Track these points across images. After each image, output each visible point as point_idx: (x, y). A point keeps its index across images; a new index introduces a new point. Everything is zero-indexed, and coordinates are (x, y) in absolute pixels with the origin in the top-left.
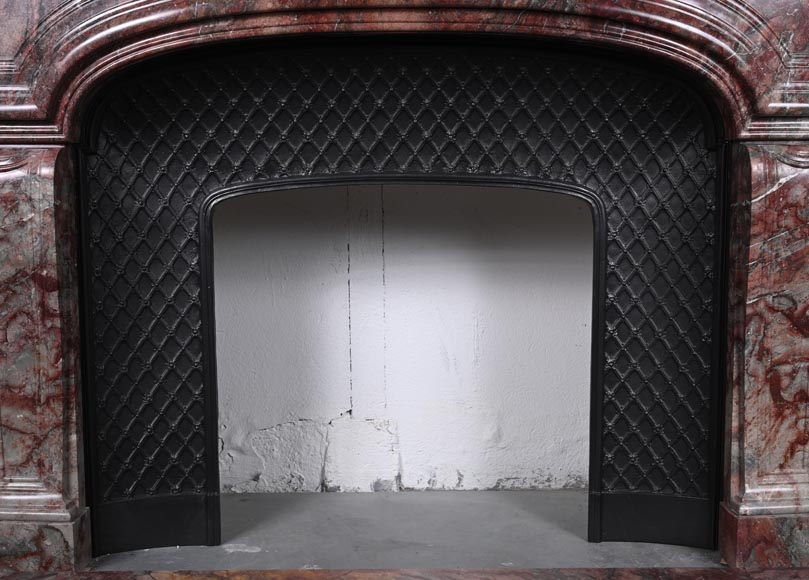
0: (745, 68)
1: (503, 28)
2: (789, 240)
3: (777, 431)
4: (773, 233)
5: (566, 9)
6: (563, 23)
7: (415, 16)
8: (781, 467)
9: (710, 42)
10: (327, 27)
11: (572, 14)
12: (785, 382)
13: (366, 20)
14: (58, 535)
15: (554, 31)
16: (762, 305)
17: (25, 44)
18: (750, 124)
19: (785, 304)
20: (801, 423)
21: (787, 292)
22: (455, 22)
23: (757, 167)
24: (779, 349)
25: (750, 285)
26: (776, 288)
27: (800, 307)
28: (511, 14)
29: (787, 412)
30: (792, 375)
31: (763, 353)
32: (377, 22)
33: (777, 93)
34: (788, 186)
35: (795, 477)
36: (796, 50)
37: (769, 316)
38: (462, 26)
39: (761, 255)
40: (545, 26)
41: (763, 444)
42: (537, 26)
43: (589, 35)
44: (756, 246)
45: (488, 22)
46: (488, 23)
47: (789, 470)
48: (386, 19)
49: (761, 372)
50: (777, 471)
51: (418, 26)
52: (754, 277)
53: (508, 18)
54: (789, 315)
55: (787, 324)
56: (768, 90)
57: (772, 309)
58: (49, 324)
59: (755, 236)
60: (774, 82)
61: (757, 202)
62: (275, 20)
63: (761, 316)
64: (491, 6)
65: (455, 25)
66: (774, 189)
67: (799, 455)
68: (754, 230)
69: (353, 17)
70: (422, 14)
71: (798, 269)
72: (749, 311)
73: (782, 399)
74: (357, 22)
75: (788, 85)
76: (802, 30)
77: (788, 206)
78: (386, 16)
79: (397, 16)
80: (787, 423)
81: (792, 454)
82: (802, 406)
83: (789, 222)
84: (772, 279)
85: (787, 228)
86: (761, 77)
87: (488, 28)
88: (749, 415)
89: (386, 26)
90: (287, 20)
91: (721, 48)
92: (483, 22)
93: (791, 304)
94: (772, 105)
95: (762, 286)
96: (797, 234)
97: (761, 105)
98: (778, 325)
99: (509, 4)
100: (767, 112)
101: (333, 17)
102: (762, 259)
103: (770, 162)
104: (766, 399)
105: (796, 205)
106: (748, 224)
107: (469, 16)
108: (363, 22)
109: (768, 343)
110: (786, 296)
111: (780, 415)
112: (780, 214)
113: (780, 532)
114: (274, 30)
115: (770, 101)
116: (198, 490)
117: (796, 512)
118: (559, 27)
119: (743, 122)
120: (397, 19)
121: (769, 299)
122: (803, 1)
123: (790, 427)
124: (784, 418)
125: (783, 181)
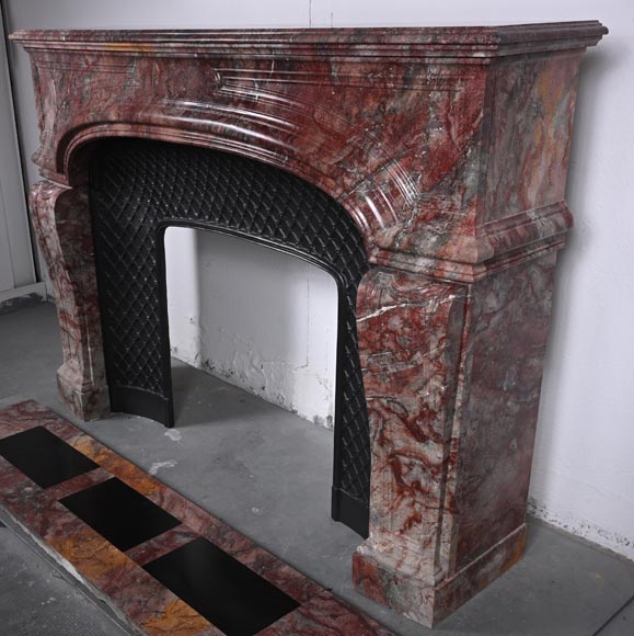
2: (393, 361)
3: (399, 504)
4: (377, 351)
8: (402, 532)
12: (405, 470)
16: (378, 404)
18: (377, 252)
19: (399, 409)
20: (417, 506)
21: (398, 400)
24: (399, 444)
25: (365, 386)
26: (389, 395)
27: (411, 416)
29: (406, 493)
30: (410, 466)
31: (383, 441)
34: (388, 314)
35: (408, 543)
37: (386, 415)
39: (369, 365)
41: (386, 509)
44: (364, 357)
47: (406, 537)
49: (382, 455)
50: (398, 533)
52: (366, 381)
54: (403, 419)
55: (403, 427)
57: (388, 410)
59: (363, 349)
63: (378, 413)
66: (377, 314)
67: (415, 530)
71: (404, 385)
72: (369, 406)
73: (402, 482)
76: (429, 172)
77: (388, 331)
80: (406, 501)
81: (410, 526)
82: (418, 494)
83: (390, 344)
84: (383, 386)
85: (389, 350)
88: (374, 483)
93: (402, 411)
95: (375, 389)
96: (398, 357)
98: (395, 425)
102: (371, 368)
104: (389, 476)
105: (395, 333)
109: (387, 435)
110: (398, 403)
111: (400, 494)
112: (383, 336)
113: (380, 578)
119: (371, 249)
121: (384, 401)
122: (431, 143)
123: (408, 505)
124: (404, 496)
125: (384, 309)
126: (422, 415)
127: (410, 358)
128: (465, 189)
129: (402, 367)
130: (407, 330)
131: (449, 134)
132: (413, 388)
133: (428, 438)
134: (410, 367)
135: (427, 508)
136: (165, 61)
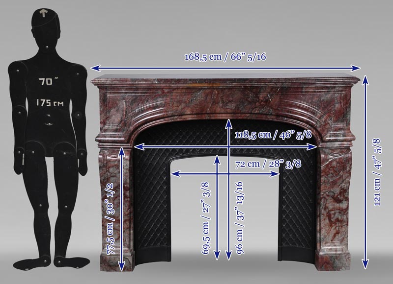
0: (319, 129)
1: (253, 118)
2: (332, 177)
3: (330, 230)
4: (327, 175)
5: (270, 113)
6: (269, 117)
7: (228, 115)
8: (332, 240)
9: (310, 122)
10: (204, 118)
11: (271, 115)
12: (332, 216)
13: (215, 116)
14: (127, 260)
15: (266, 119)
16: (325, 195)
17: (121, 121)
18: (321, 144)
19: (332, 194)
20: (337, 228)
21: (332, 191)
23: (323, 156)
24: (330, 207)
25: (321, 189)
26: (329, 190)
27: (336, 195)
29: (333, 225)
30: (334, 214)
31: (326, 208)
32: (218, 117)
33: (328, 135)
34: (331, 162)
35: (336, 244)
36: (334, 122)
37: (327, 198)
38: (241, 118)
39: (324, 181)
40: (264, 118)
41: (326, 234)
42: (262, 117)
43: (276, 120)
44: (323, 179)
45: (248, 117)
47: (334, 242)
49: (325, 213)
50: (330, 242)
51: (229, 118)
52: (322, 187)
53: (254, 116)
54: (333, 197)
55: (332, 200)
56: (326, 134)
57: (328, 196)
58: (126, 200)
59: (323, 176)
60: (328, 132)
61: (323, 166)
62: (190, 116)
63: (325, 198)
64: (249, 113)
65: (239, 117)
66: (328, 163)
67: (337, 237)
68: (322, 174)
69: (211, 115)
70: (230, 115)
71: (335, 185)
72: (321, 196)
73: (331, 221)
74: (213, 117)
75: (332, 132)
76: (336, 117)
77: (331, 167)
78: (220, 115)
79: (224, 115)
80: (333, 228)
81: (335, 237)
82: (337, 223)
83: (332, 172)
84: (328, 187)
85: (331, 173)
86: (324, 131)
87: (249, 118)
88: (322, 226)
89: (221, 118)
90: (193, 116)
91: (312, 123)
93: (333, 194)
94: (327, 138)
95: (325, 189)
96: (334, 175)
97: (324, 139)
98: (330, 200)
99: (254, 112)
100: (326, 140)
101: (206, 115)
102: (325, 182)
103: (326, 155)
104: (327, 221)
105: (334, 167)
106: (321, 173)
107: (243, 115)
109: (327, 205)
111: (331, 226)
112: (329, 169)
113: (331, 260)
114: (190, 119)
115: (327, 137)
116: (165, 245)
117: (336, 254)
119: (319, 143)
121: (327, 193)
122: (336, 108)
123: (334, 229)
124: (332, 226)
125: (330, 160)
126: (340, 193)
127: (338, 174)
128: (347, 120)
129: (335, 178)
130: (338, 165)
131: (341, 105)
132: (338, 185)
133: (342, 200)
134: (338, 177)
135: (342, 226)
136: (223, 90)
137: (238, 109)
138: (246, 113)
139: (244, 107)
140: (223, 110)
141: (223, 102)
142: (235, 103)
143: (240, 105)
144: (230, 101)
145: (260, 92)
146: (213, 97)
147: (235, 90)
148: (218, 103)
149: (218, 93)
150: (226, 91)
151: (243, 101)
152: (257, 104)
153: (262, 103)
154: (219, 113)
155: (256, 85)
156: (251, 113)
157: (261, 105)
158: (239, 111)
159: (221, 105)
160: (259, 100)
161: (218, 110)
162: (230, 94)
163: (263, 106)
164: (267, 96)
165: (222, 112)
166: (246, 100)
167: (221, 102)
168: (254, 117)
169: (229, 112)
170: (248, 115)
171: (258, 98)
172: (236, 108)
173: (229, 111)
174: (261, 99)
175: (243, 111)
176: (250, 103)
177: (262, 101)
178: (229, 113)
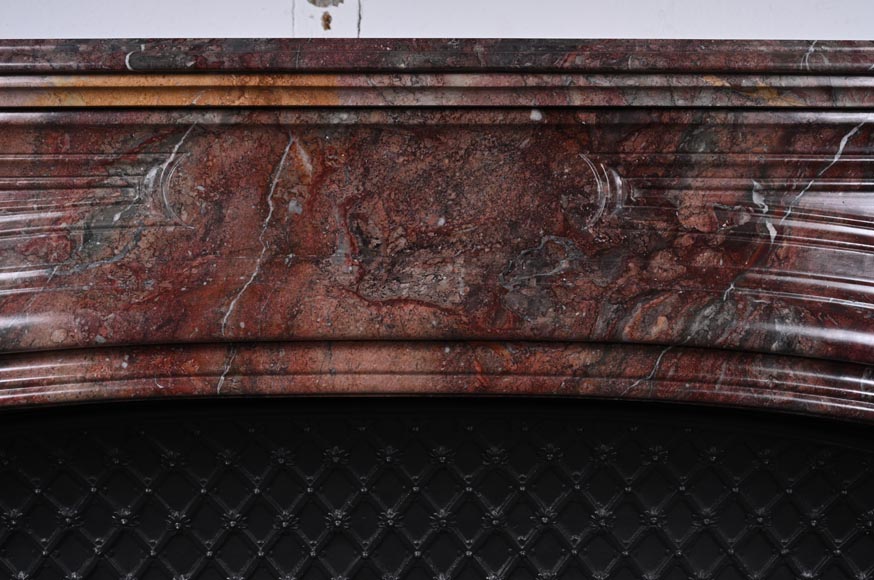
1: (623, 386)
5: (774, 346)
6: (763, 373)
7: (410, 358)
10: (198, 385)
11: (788, 356)
13: (292, 367)
15: (742, 394)
22: (506, 373)
28: (640, 355)
32: (321, 373)
38: (524, 383)
40: (721, 384)
42: (703, 381)
45: (585, 372)
46: (586, 374)
48: (341, 366)
51: (418, 383)
53: (634, 364)
62: (74, 366)
64: (594, 337)
65: (507, 379)
69: (263, 359)
70: (427, 354)
74: (272, 373)
78: (341, 358)
79: (368, 358)
87: (587, 387)
89: (342, 383)
90: (104, 366)
92: (574, 374)
99: (637, 335)
101: (217, 361)
107: (541, 359)
108: (285, 372)
114: (71, 391)
118: (755, 385)
120: (365, 366)
136: (362, 138)
137: (497, 305)
138: (567, 343)
139: (548, 286)
140: (365, 312)
141: (363, 247)
142: (472, 255)
143: (509, 270)
144: (424, 242)
145: (682, 166)
146: (281, 203)
147: (465, 141)
148: (319, 255)
149: (325, 173)
150: (391, 149)
151: (532, 242)
152: (662, 265)
153: (703, 258)
154: (330, 343)
155: (650, 93)
156: (609, 343)
157: (693, 273)
158: (503, 325)
159: (343, 268)
160: (677, 230)
161: (321, 311)
162: (426, 177)
163: (711, 285)
164: (748, 205)
165: (357, 329)
166: (566, 231)
167: (344, 249)
168: (634, 379)
169: (414, 328)
170: (581, 358)
171: (669, 212)
172: (475, 291)
173: (414, 319)
174: (696, 222)
175: (545, 320)
176: (597, 254)
177: (701, 242)
178: (416, 342)
